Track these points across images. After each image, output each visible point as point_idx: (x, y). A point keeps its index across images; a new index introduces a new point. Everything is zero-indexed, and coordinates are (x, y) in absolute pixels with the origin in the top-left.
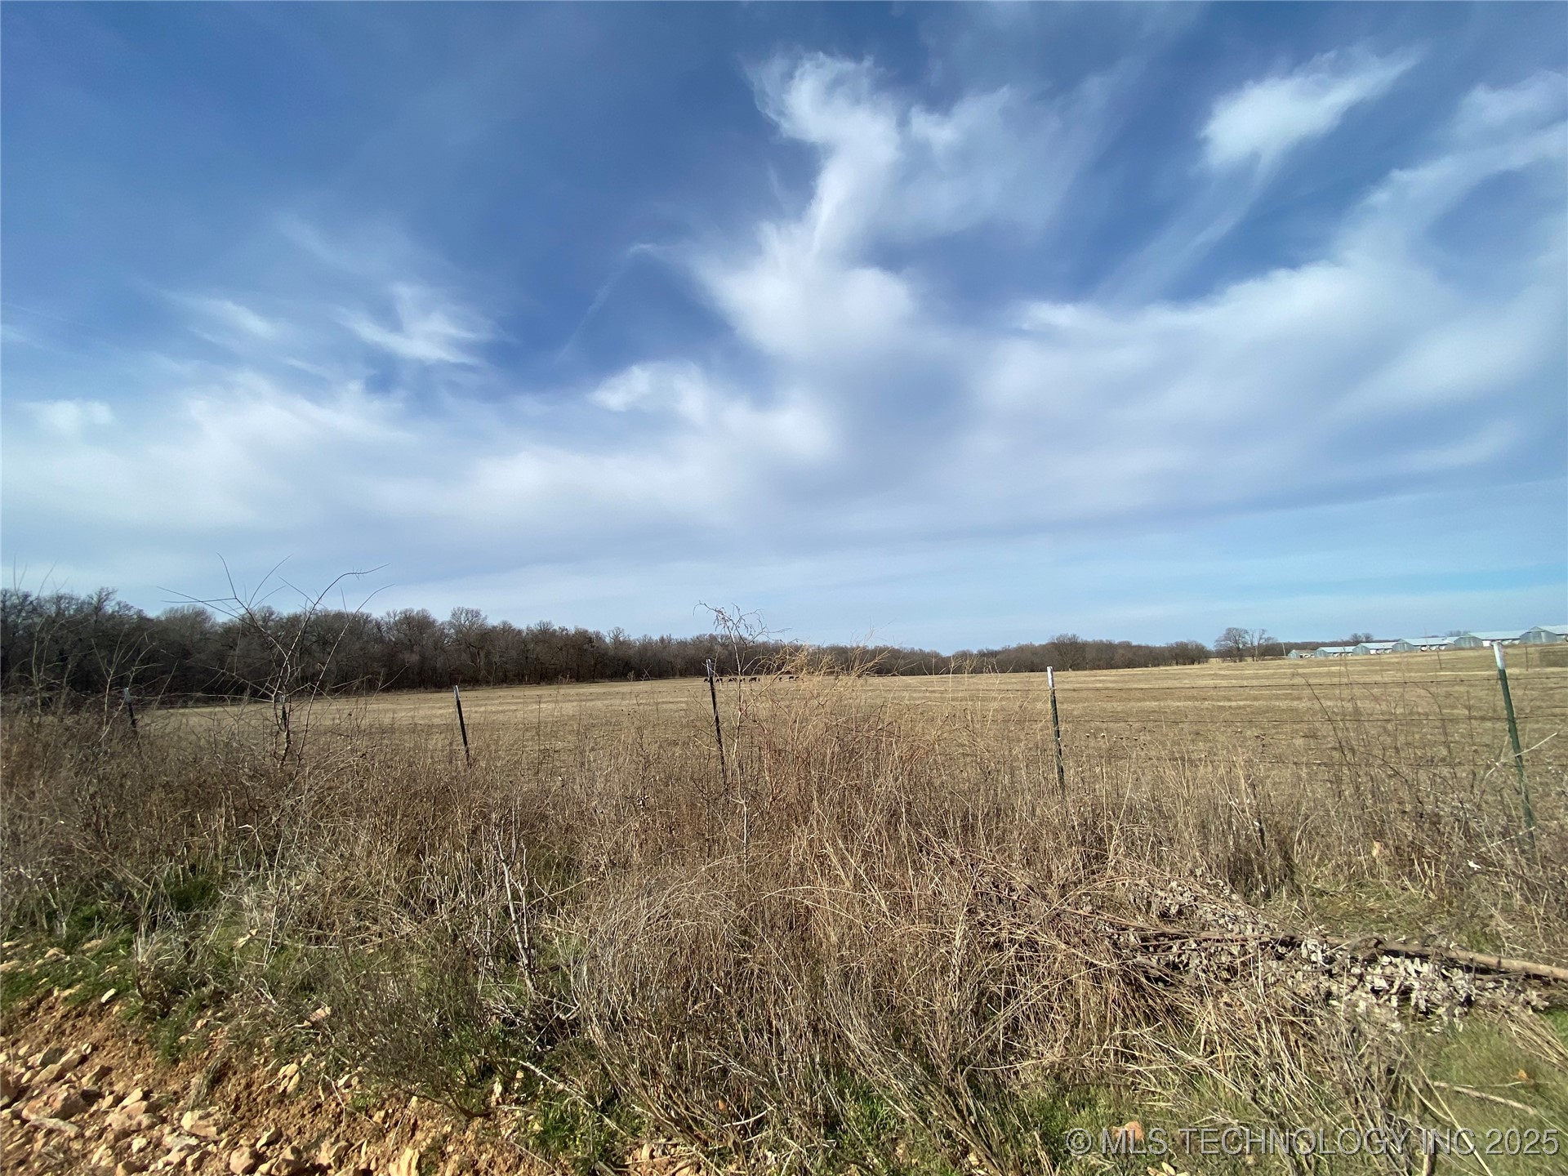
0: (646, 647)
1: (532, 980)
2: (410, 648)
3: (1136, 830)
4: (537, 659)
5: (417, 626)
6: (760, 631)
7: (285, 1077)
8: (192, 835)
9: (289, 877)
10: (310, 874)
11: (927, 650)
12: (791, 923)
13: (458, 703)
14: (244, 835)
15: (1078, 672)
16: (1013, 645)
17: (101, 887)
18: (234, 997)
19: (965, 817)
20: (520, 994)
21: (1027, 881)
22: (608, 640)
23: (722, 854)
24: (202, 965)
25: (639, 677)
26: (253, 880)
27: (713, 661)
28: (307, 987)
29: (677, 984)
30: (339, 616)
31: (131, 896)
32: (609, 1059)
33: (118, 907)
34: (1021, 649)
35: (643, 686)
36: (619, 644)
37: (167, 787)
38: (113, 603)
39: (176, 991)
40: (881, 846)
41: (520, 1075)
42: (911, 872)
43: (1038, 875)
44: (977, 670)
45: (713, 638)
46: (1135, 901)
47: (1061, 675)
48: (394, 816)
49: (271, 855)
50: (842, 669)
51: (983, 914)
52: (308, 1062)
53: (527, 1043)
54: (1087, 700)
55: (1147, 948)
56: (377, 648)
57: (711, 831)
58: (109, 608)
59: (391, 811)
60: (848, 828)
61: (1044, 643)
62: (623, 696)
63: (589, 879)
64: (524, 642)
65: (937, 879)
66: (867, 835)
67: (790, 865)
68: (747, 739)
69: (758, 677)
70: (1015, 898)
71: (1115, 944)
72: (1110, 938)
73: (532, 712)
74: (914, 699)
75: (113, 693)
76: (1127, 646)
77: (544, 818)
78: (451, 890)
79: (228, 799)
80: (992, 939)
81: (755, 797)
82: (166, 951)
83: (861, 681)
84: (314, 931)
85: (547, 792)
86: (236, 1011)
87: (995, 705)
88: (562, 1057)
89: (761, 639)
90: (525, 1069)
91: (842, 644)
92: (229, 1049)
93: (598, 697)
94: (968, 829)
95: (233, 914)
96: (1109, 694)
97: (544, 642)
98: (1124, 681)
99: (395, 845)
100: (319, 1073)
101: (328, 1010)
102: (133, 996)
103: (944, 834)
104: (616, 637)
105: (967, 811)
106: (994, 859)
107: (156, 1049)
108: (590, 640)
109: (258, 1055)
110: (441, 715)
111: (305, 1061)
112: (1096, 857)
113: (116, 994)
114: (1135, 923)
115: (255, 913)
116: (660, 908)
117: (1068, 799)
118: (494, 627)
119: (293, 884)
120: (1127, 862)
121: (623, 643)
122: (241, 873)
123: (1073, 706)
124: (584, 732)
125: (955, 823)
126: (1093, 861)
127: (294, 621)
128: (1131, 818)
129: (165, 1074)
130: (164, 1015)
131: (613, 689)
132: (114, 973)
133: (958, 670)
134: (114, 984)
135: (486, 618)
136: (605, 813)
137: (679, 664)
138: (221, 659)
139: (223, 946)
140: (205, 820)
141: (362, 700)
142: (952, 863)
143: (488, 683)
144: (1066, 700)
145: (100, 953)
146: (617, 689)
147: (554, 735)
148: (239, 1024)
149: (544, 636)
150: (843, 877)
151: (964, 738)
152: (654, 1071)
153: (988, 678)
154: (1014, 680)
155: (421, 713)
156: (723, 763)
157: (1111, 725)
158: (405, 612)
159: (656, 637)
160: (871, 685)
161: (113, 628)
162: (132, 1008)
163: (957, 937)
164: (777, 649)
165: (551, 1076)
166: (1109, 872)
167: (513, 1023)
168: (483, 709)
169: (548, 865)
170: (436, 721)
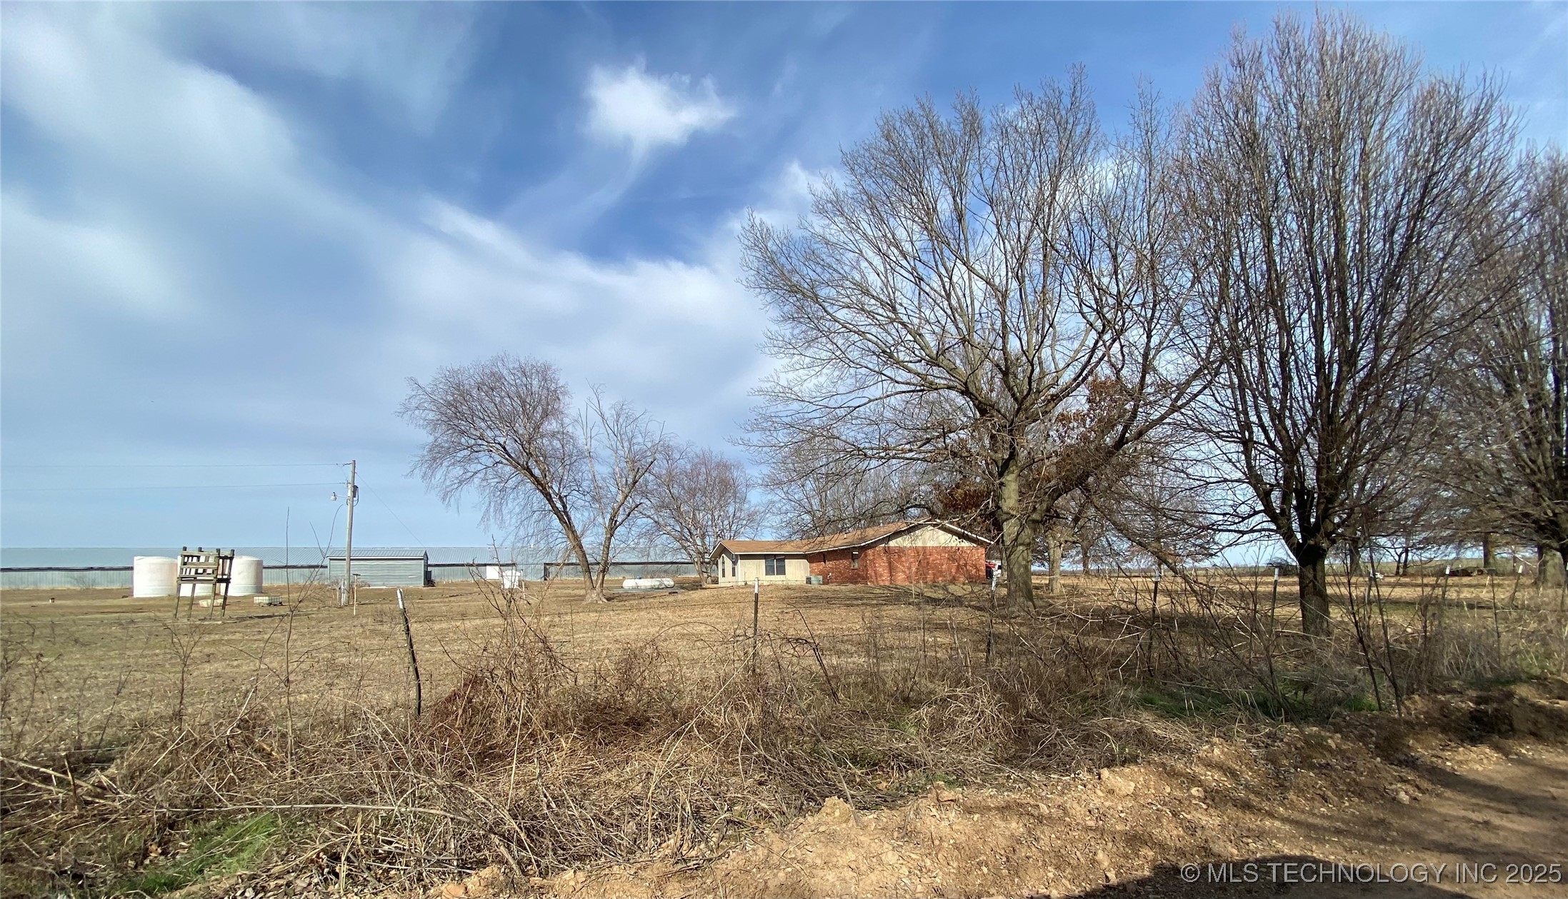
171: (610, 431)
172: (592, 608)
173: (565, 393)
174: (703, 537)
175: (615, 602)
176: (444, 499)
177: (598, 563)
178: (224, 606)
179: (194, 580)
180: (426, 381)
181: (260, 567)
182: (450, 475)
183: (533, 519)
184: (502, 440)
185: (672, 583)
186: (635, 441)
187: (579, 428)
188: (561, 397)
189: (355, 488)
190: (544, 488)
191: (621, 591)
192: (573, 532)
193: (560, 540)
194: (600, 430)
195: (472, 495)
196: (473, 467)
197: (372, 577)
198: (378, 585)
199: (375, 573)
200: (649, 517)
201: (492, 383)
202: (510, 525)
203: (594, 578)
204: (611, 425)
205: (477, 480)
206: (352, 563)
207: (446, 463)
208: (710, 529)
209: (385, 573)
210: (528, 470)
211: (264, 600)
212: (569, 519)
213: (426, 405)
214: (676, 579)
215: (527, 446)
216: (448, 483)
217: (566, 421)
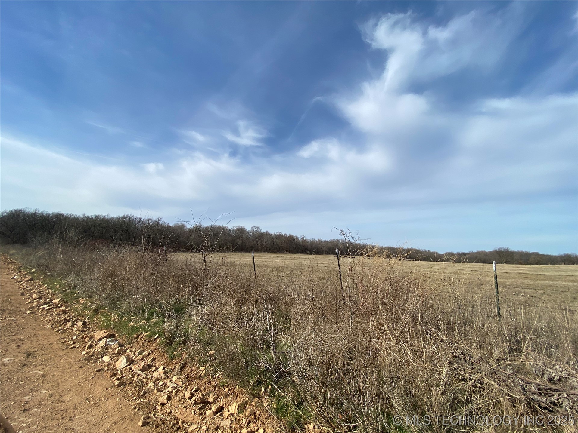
0: (313, 242)
1: (274, 355)
2: (239, 238)
3: (538, 340)
4: (277, 244)
5: (241, 231)
6: (358, 238)
7: (201, 370)
8: (179, 291)
9: (204, 308)
10: (210, 308)
11: (432, 251)
12: (369, 353)
13: (253, 257)
14: (192, 293)
15: (509, 265)
16: (475, 251)
17: (156, 304)
18: (189, 342)
19: (448, 323)
20: (270, 359)
21: (480, 355)
22: (300, 239)
23: (342, 322)
24: (181, 331)
25: (311, 253)
26: (195, 307)
27: (339, 249)
28: (208, 343)
29: (324, 368)
30: (219, 227)
31: (164, 307)
32: (300, 389)
33: (160, 310)
34: (479, 253)
35: (312, 256)
36: (304, 241)
37: (174, 276)
38: (162, 221)
39: (174, 338)
40: (409, 329)
41: (270, 387)
42: (422, 342)
43: (485, 353)
44: (458, 261)
45: (338, 241)
46: (536, 372)
47: (499, 266)
48: (234, 292)
49: (200, 300)
50: (393, 256)
51: (456, 365)
52: (208, 367)
53: (273, 376)
54: (514, 278)
55: (541, 394)
56: (229, 238)
57: (338, 313)
58: (161, 223)
59: (233, 291)
60: (394, 320)
61: (491, 251)
62: (305, 259)
63: (294, 323)
64: (273, 238)
65: (434, 347)
66: (402, 324)
67: (369, 331)
68: (351, 280)
69: (356, 257)
70: (473, 361)
71: (524, 389)
72: (521, 386)
73: (275, 262)
74: (425, 271)
75: (161, 247)
76: (537, 254)
77: (279, 299)
78: (250, 319)
79: (189, 281)
80: (460, 377)
81: (355, 303)
82: (172, 326)
83: (400, 262)
84: (211, 326)
85: (280, 290)
86: (189, 347)
87: (465, 277)
88: (284, 384)
89: (357, 242)
90: (272, 385)
91: (392, 246)
92: (187, 358)
93: (297, 259)
94: (450, 328)
95: (189, 317)
96: (526, 276)
97: (279, 238)
98: (535, 271)
99: (234, 302)
100: (211, 371)
101: (214, 351)
102: (163, 337)
103: (438, 328)
104: (303, 238)
105: (450, 321)
106: (462, 342)
107: (167, 355)
108: (294, 239)
109: (194, 362)
110: (247, 261)
111: (207, 367)
112: (516, 350)
113: (159, 336)
114: (535, 381)
115: (195, 318)
116: (318, 338)
117: (502, 322)
118: (264, 233)
119: (205, 310)
120: (532, 353)
121: (305, 240)
122: (192, 304)
123: (506, 280)
124: (292, 271)
125: (444, 325)
126: (515, 351)
127: (207, 228)
128: (536, 334)
129: (169, 363)
130: (171, 345)
131: (301, 257)
132: (158, 330)
133: (447, 260)
134: (158, 333)
135: (261, 230)
136: (299, 300)
137: (325, 249)
138: (188, 239)
139: (186, 326)
140: (183, 287)
141: (226, 254)
142: (442, 341)
143: (261, 251)
144: (502, 277)
145: (155, 323)
146: (303, 257)
147: (282, 271)
148: (190, 351)
149: (279, 236)
150: (392, 339)
151: (449, 289)
152: (316, 396)
153: (462, 265)
154: (475, 266)
155: (242, 260)
156: (342, 288)
157: (527, 290)
158: (238, 227)
159: (317, 239)
160: (405, 264)
161: (162, 228)
162: (162, 341)
163: (444, 373)
164: (364, 246)
165: (280, 390)
166: (523, 357)
167: (268, 369)
168: (259, 260)
169: (280, 316)
170: (246, 263)
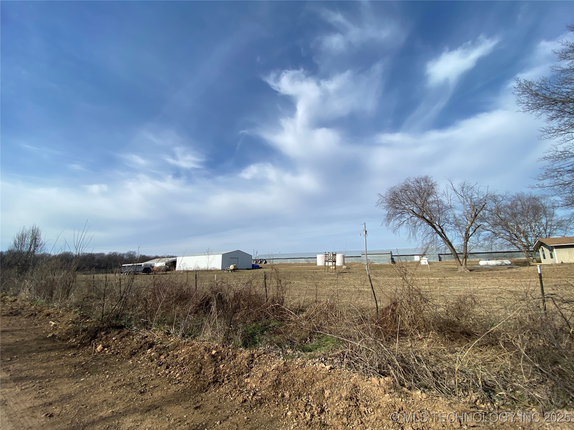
171: (459, 196)
172: (462, 274)
173: (436, 185)
174: (526, 237)
175: (474, 272)
176: (394, 233)
177: (462, 254)
178: (335, 268)
179: (328, 261)
180: (383, 193)
181: (344, 257)
182: (395, 223)
183: (429, 236)
184: (411, 208)
185: (510, 263)
186: (473, 197)
187: (445, 197)
188: (434, 187)
189: (366, 231)
190: (432, 224)
191: (478, 266)
192: (448, 241)
193: (442, 244)
194: (454, 196)
195: (403, 230)
196: (403, 220)
197: (375, 260)
198: (376, 263)
199: (375, 259)
200: (488, 230)
201: (406, 188)
202: (419, 240)
203: (461, 260)
204: (459, 193)
205: (405, 224)
206: (368, 255)
207: (393, 220)
208: (530, 233)
209: (378, 259)
210: (424, 218)
211: (344, 267)
212: (445, 235)
213: (384, 201)
214: (512, 260)
215: (422, 208)
216: (395, 226)
217: (438, 195)
